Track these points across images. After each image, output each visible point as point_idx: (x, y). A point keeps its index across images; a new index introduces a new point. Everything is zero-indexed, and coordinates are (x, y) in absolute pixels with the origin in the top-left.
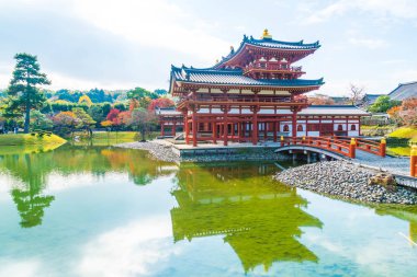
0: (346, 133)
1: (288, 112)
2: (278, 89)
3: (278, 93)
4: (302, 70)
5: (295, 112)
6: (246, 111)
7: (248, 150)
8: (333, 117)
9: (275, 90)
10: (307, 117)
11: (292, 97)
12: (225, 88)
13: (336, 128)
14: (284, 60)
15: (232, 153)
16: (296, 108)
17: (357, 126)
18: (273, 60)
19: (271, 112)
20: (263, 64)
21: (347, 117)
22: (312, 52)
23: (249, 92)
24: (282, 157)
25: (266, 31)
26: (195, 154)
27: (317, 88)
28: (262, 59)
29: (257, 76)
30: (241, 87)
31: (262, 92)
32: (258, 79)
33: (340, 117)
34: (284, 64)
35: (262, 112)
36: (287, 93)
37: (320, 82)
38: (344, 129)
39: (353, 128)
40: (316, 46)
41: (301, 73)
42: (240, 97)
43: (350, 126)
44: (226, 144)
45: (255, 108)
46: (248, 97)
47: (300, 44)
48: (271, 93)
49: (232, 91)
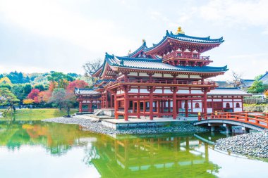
0: (232, 109)
1: (200, 92)
2: (191, 74)
3: (192, 77)
4: (210, 59)
5: (205, 92)
6: (168, 92)
7: (172, 124)
8: (222, 97)
9: (189, 74)
10: (212, 97)
11: (202, 80)
12: (151, 72)
13: (225, 106)
14: (195, 52)
15: (159, 126)
16: (206, 89)
17: (240, 104)
18: (187, 51)
19: (187, 92)
20: (179, 53)
21: (233, 97)
22: (218, 45)
23: (169, 76)
24: (202, 130)
25: (180, 28)
26: (129, 127)
27: (223, 73)
28: (179, 50)
29: (175, 63)
30: (163, 72)
31: (180, 76)
32: (176, 66)
33: (228, 97)
34: (195, 55)
35: (180, 92)
36: (198, 77)
37: (225, 69)
38: (231, 106)
39: (238, 106)
40: (221, 40)
41: (209, 62)
42: (163, 80)
43: (235, 104)
44: (152, 119)
45: (175, 89)
46: (169, 80)
47: (208, 39)
48: (186, 77)
49: (156, 75)
